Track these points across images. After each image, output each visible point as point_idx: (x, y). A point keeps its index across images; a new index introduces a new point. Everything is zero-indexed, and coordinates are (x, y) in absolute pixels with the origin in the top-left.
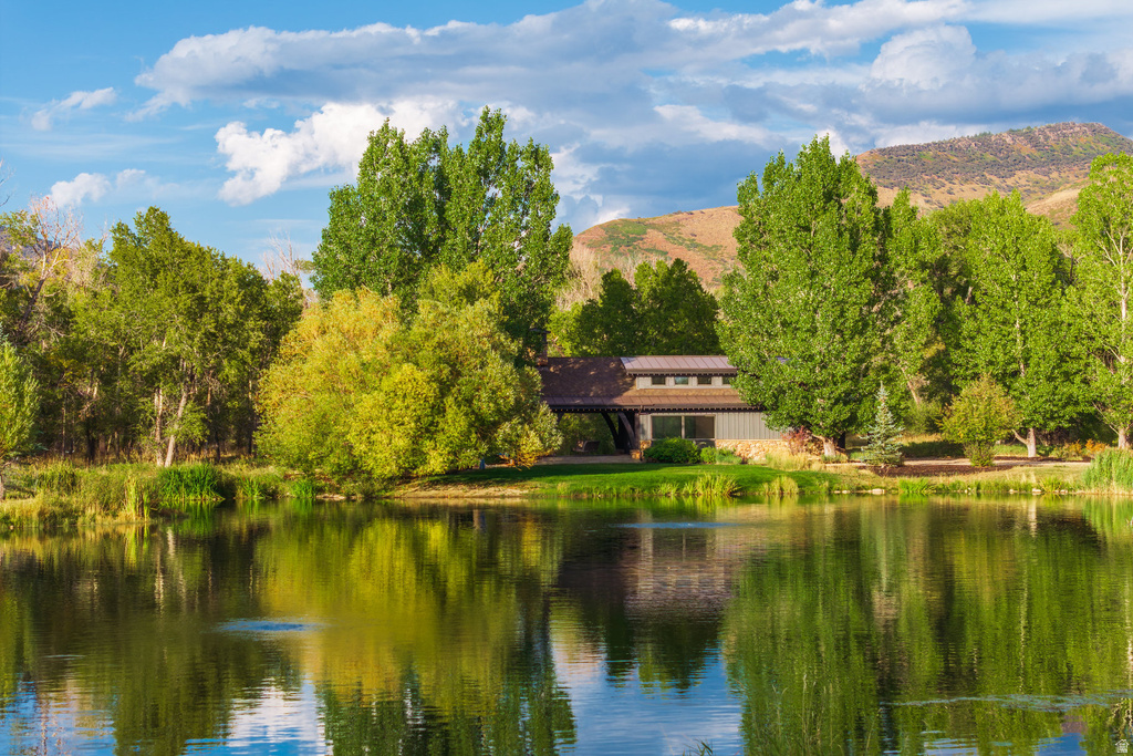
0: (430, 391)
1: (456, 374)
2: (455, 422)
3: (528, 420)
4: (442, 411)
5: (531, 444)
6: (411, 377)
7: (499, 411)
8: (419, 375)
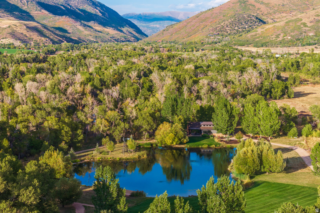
0: (174, 136)
1: (177, 134)
2: (176, 140)
3: (185, 138)
4: (175, 138)
5: (185, 141)
6: (172, 135)
7: (181, 138)
8: (173, 134)
